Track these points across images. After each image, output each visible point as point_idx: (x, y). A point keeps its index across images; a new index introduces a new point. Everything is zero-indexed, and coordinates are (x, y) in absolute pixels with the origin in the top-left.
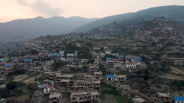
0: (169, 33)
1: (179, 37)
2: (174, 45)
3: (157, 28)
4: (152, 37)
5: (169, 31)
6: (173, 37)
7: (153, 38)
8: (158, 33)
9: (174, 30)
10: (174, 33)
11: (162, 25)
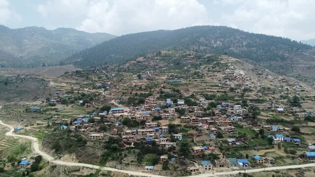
0: (243, 78)
1: (253, 83)
2: (251, 91)
3: (229, 71)
4: (226, 81)
5: (242, 75)
6: (248, 83)
7: (228, 83)
8: (231, 76)
9: (246, 74)
10: (246, 78)
11: (232, 67)
